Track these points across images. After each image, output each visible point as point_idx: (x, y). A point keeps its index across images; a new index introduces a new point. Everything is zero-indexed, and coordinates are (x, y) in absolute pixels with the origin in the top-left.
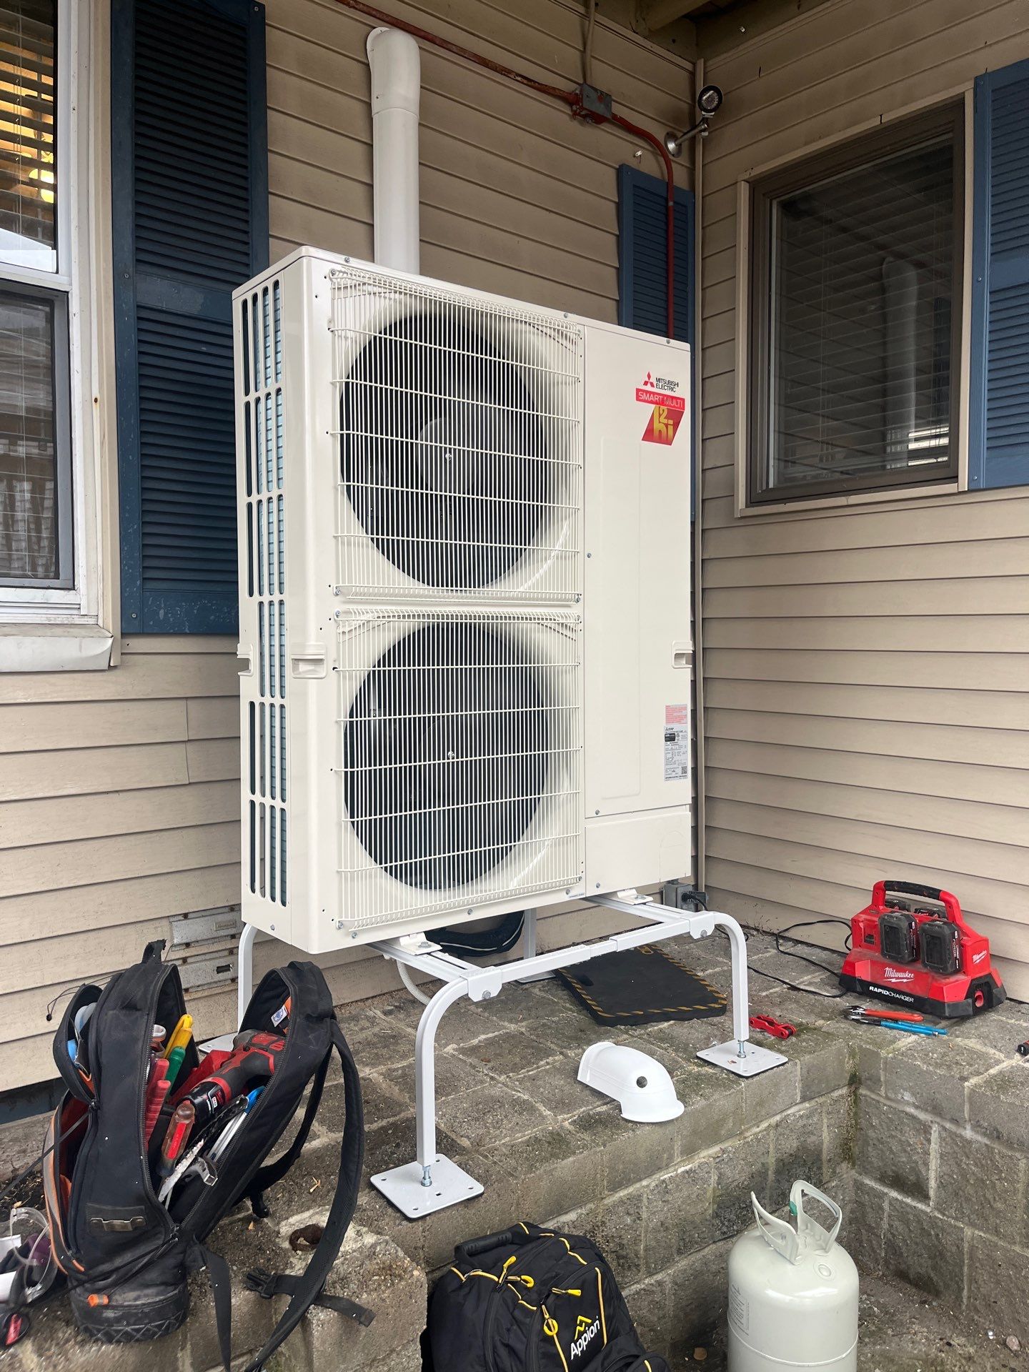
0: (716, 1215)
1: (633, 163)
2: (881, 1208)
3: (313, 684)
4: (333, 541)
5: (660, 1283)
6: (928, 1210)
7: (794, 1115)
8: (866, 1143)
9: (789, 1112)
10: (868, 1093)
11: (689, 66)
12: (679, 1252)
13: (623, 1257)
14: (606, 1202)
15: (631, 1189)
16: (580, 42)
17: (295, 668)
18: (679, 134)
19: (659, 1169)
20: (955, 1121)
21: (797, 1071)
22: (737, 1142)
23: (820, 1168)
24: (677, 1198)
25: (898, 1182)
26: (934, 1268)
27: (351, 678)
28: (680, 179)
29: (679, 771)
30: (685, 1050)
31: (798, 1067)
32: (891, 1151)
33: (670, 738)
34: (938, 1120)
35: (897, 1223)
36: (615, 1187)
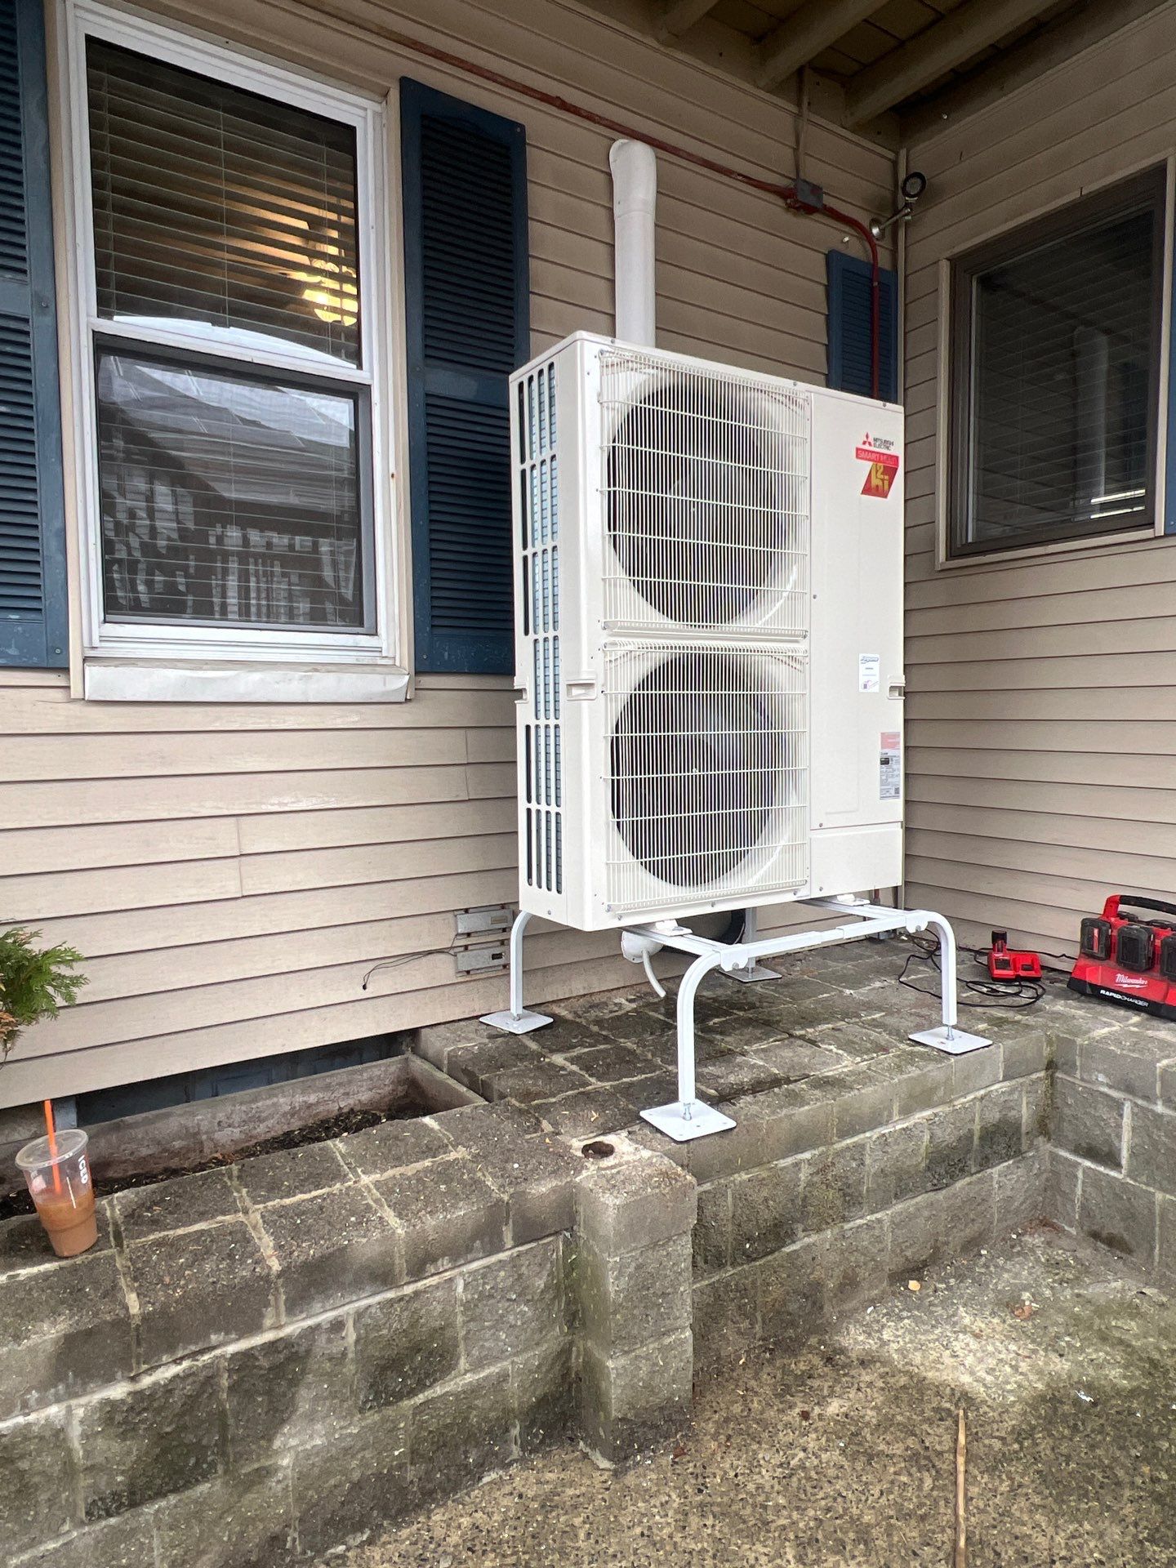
0: (928, 1168)
1: (841, 248)
2: (1076, 1177)
3: (585, 704)
4: (602, 583)
5: (879, 1221)
6: (1120, 1176)
7: (997, 1090)
8: (1062, 1119)
9: (992, 1088)
10: (1065, 1077)
11: (891, 155)
12: (896, 1196)
13: (849, 1195)
14: (835, 1146)
15: (855, 1139)
16: (794, 139)
17: (569, 693)
18: (882, 220)
19: (881, 1124)
20: (1146, 1098)
21: (1000, 1052)
22: (947, 1109)
23: (1019, 1139)
24: (895, 1150)
25: (1091, 1153)
26: (1127, 1229)
27: (616, 701)
28: (884, 261)
29: (893, 792)
30: (898, 1034)
31: (1001, 1050)
32: (1086, 1126)
33: (885, 762)
34: (1131, 1097)
35: (1089, 1189)
36: (843, 1135)
